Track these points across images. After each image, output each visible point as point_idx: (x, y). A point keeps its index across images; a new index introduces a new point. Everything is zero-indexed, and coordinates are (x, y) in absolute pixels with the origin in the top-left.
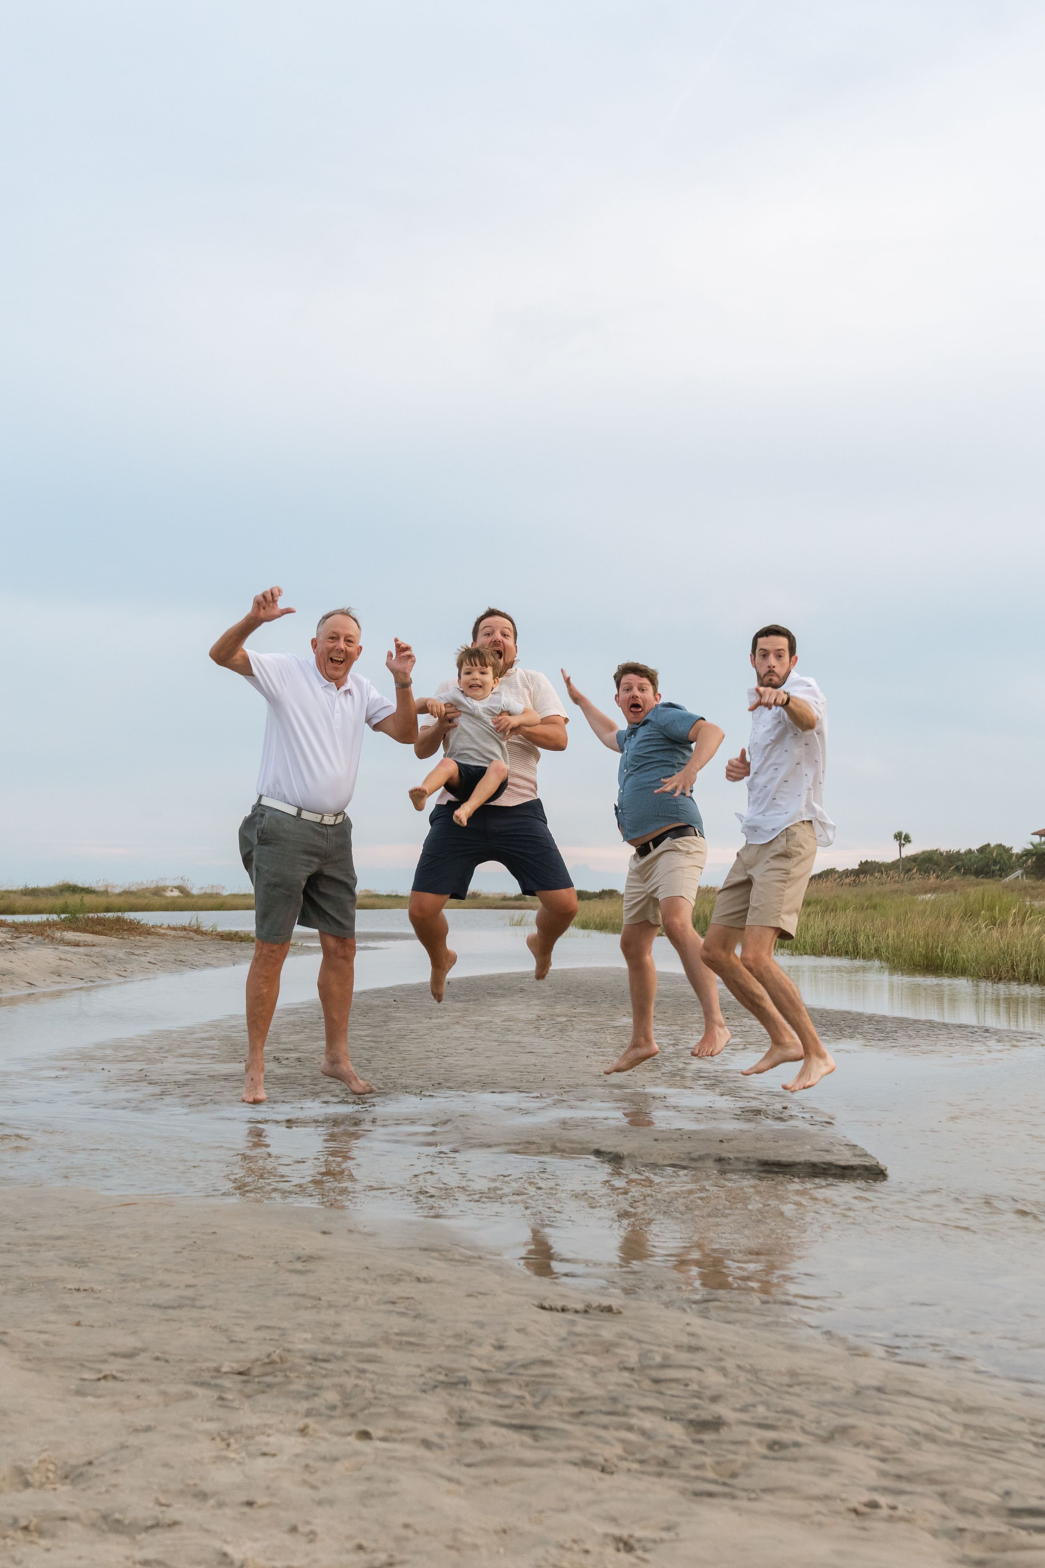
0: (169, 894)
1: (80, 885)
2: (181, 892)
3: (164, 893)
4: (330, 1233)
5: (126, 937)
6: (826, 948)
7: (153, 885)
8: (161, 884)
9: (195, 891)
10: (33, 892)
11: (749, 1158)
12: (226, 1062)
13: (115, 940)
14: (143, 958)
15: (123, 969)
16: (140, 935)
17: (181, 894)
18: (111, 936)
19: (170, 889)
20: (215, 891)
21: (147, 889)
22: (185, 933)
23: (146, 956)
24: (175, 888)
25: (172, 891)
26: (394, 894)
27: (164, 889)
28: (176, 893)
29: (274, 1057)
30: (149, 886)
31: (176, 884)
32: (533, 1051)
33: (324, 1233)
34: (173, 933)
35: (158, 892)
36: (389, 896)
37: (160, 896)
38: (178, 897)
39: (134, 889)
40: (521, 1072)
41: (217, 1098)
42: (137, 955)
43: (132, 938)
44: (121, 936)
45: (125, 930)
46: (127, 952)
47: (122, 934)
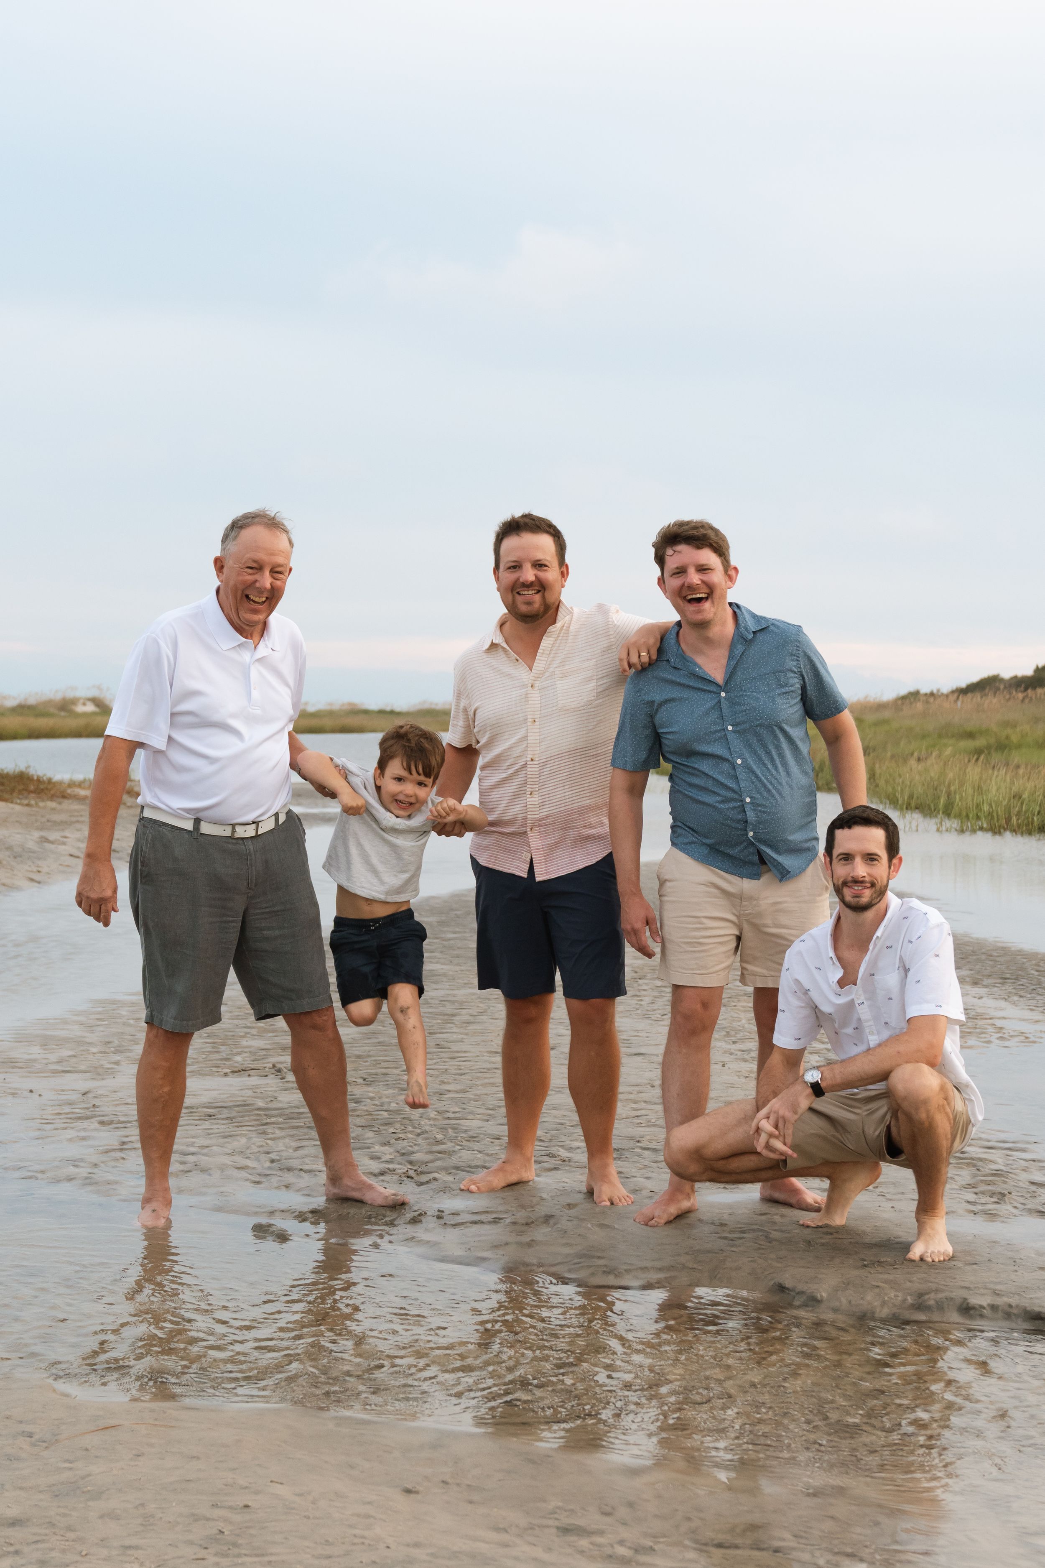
0: (80, 709)
2: (97, 705)
3: (73, 708)
4: (417, 1492)
5: (33, 802)
6: (1008, 820)
7: (58, 697)
8: (70, 695)
11: (1010, 1306)
12: (204, 1075)
13: (18, 808)
14: (61, 848)
15: (35, 869)
16: (52, 798)
17: (97, 709)
18: (12, 802)
19: (81, 701)
23: (64, 844)
24: (89, 699)
25: (84, 704)
26: (388, 709)
27: (74, 701)
28: (90, 708)
29: (274, 1066)
31: (90, 694)
32: (642, 1050)
33: (408, 1491)
35: (65, 706)
36: (381, 712)
37: (68, 711)
38: (94, 714)
39: (32, 701)
40: (635, 1102)
41: (204, 1160)
42: (52, 842)
43: (41, 804)
44: (26, 802)
45: (32, 792)
46: (36, 834)
47: (26, 798)
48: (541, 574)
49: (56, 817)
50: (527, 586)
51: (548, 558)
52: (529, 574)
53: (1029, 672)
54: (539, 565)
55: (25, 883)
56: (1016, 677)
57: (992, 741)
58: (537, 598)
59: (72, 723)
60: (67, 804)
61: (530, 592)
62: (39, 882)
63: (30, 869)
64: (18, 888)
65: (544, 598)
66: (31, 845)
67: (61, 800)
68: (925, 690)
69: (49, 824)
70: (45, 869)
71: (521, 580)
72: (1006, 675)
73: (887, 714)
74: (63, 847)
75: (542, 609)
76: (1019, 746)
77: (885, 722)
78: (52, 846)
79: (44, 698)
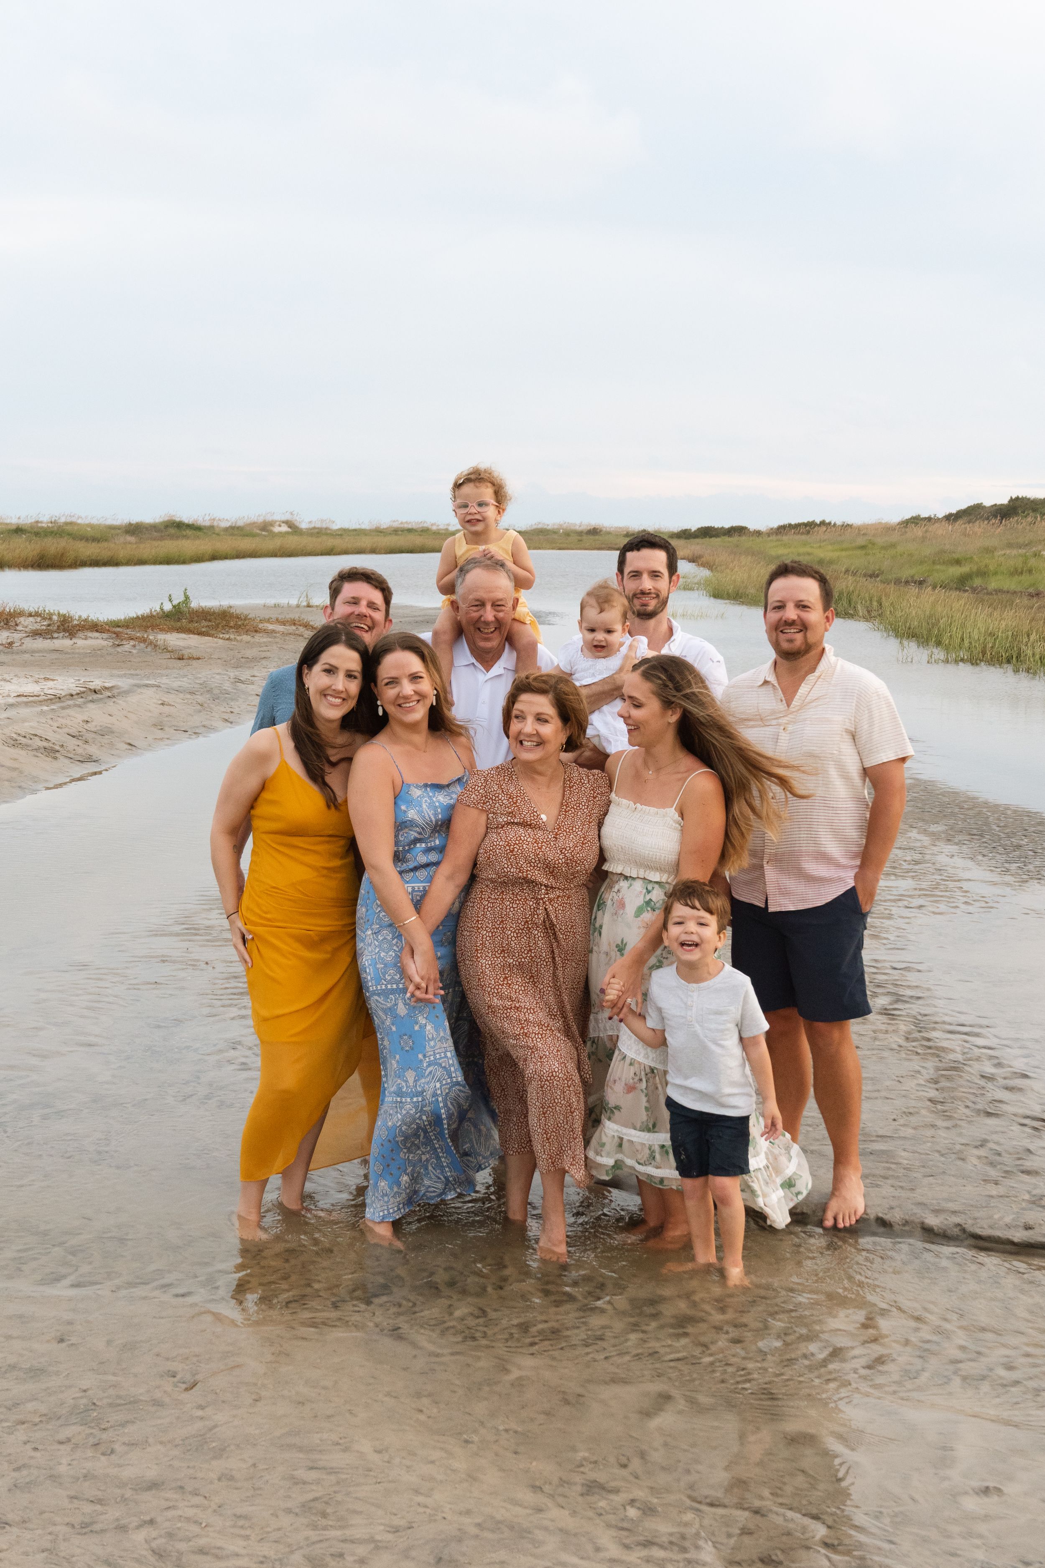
0: (277, 529)
1: (186, 521)
2: (290, 527)
3: (272, 528)
5: (232, 637)
7: (261, 520)
8: (269, 518)
9: (304, 526)
10: (135, 530)
16: (247, 632)
17: (290, 530)
19: (278, 524)
20: (324, 526)
21: (254, 523)
22: (294, 628)
24: (283, 522)
25: (280, 526)
27: (272, 524)
28: (284, 528)
30: (255, 520)
31: (284, 518)
34: (280, 628)
37: (267, 531)
38: (287, 533)
39: (240, 523)
42: (243, 682)
43: (239, 638)
44: (227, 636)
45: (231, 627)
46: (233, 673)
47: (228, 632)
48: (805, 615)
49: (249, 653)
50: (791, 624)
51: (812, 599)
52: (791, 613)
53: (1005, 501)
54: (802, 606)
55: (220, 724)
56: (995, 505)
57: (975, 568)
58: (799, 637)
59: (271, 545)
60: (259, 638)
61: (792, 631)
62: (231, 723)
63: (224, 710)
64: (213, 729)
65: (805, 637)
66: (227, 686)
67: (254, 634)
68: (924, 515)
69: (243, 660)
70: (236, 710)
71: (784, 618)
72: (988, 503)
73: (895, 537)
74: (252, 687)
75: (803, 647)
76: (996, 573)
77: (893, 546)
78: (243, 686)
79: (249, 521)
